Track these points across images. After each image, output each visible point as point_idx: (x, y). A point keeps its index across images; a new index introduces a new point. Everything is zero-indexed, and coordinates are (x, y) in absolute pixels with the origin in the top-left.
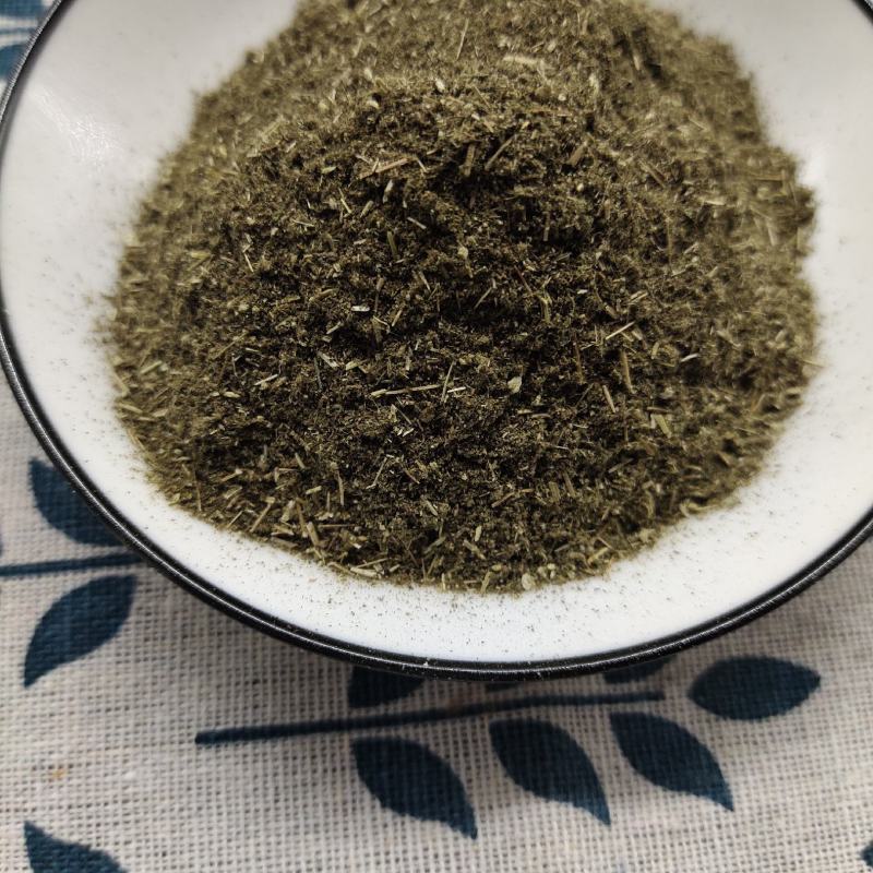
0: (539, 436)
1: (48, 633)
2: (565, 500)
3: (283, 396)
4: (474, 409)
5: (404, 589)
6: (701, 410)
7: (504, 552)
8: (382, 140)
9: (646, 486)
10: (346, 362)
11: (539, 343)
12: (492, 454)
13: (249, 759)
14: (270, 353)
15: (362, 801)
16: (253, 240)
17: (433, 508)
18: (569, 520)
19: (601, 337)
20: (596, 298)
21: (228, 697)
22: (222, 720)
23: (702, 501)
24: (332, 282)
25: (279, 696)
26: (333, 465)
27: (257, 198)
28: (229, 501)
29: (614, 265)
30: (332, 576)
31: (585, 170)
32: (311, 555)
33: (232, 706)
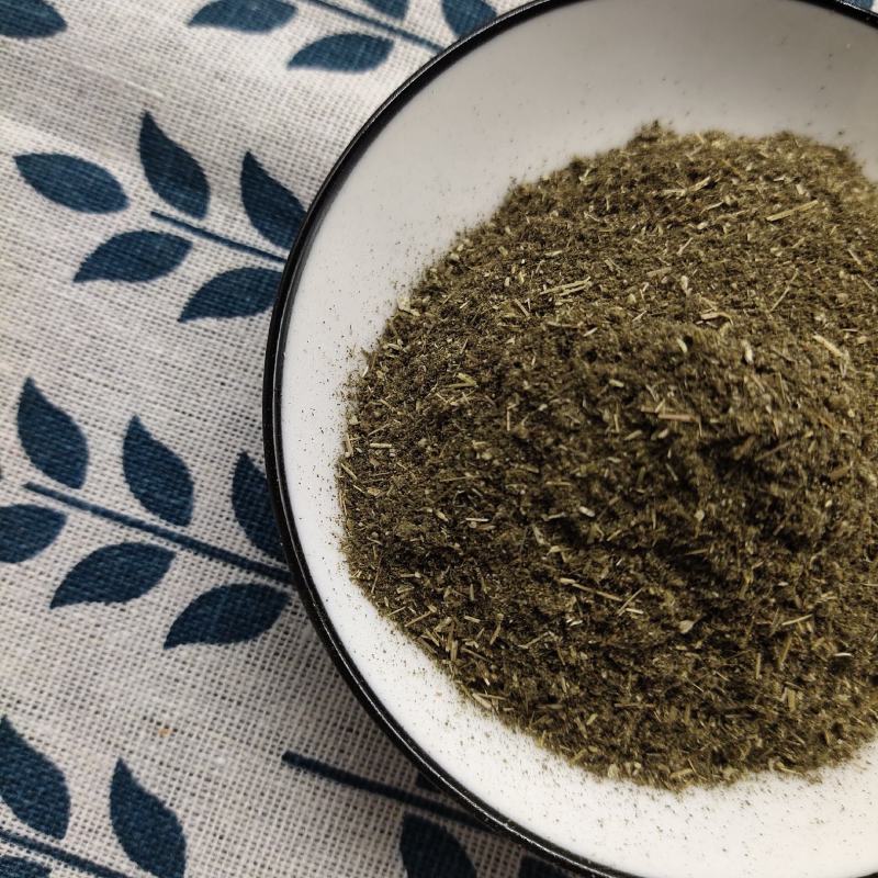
0: (685, 674)
1: (201, 611)
2: (678, 723)
3: (484, 538)
4: (643, 633)
5: (509, 732)
6: (829, 697)
7: (605, 741)
8: (676, 384)
9: (751, 737)
10: (553, 544)
11: (724, 606)
12: (637, 668)
13: (320, 792)
14: (490, 501)
15: (393, 866)
16: (521, 402)
17: (565, 685)
18: (672, 738)
19: (778, 621)
20: (792, 591)
21: (323, 733)
22: (311, 750)
23: (788, 763)
24: (573, 478)
25: (364, 750)
26: (501, 616)
27: (540, 368)
28: (399, 595)
29: (821, 567)
30: (455, 693)
31: (840, 487)
32: (446, 666)
33: (322, 742)
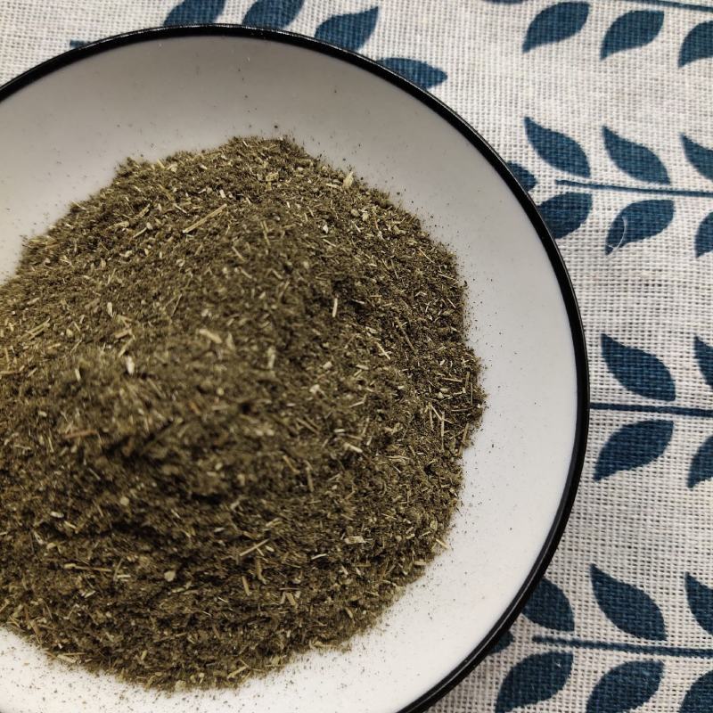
0: (187, 609)
2: (212, 639)
8: (79, 406)
9: (278, 633)
10: (49, 542)
11: (187, 555)
12: (153, 613)
18: (216, 650)
19: (239, 554)
23: (324, 641)
24: (38, 492)
31: (228, 450)
32: (33, 639)
